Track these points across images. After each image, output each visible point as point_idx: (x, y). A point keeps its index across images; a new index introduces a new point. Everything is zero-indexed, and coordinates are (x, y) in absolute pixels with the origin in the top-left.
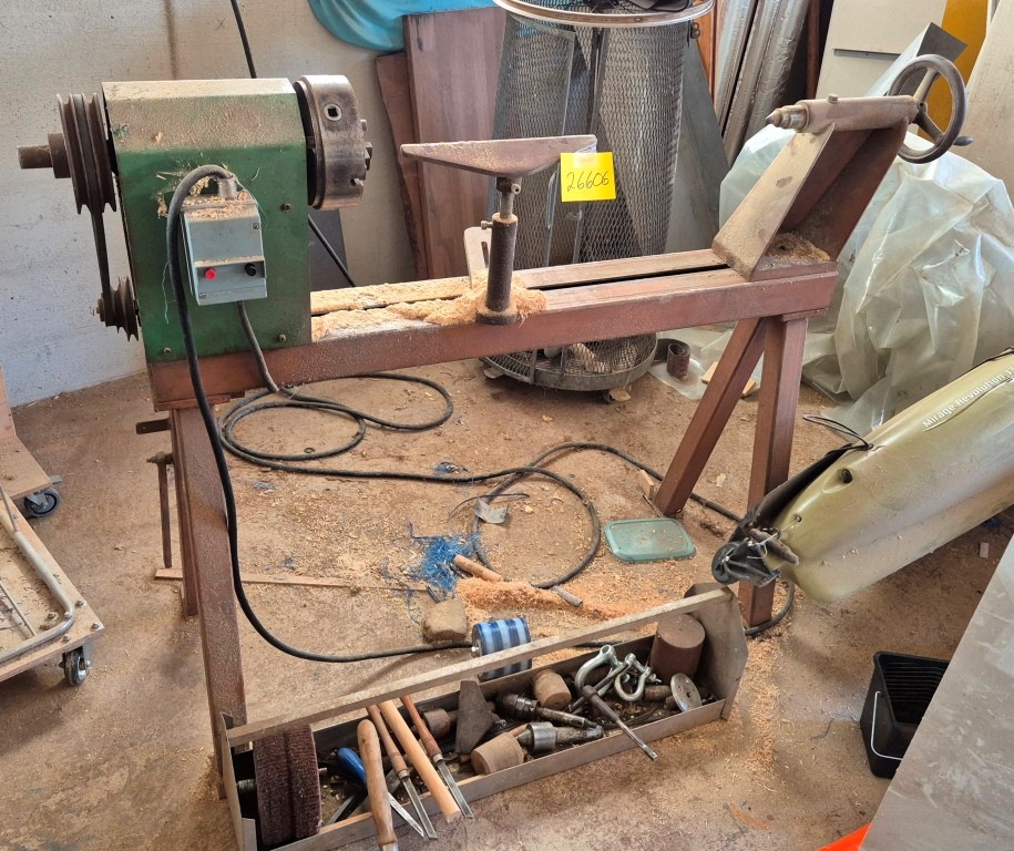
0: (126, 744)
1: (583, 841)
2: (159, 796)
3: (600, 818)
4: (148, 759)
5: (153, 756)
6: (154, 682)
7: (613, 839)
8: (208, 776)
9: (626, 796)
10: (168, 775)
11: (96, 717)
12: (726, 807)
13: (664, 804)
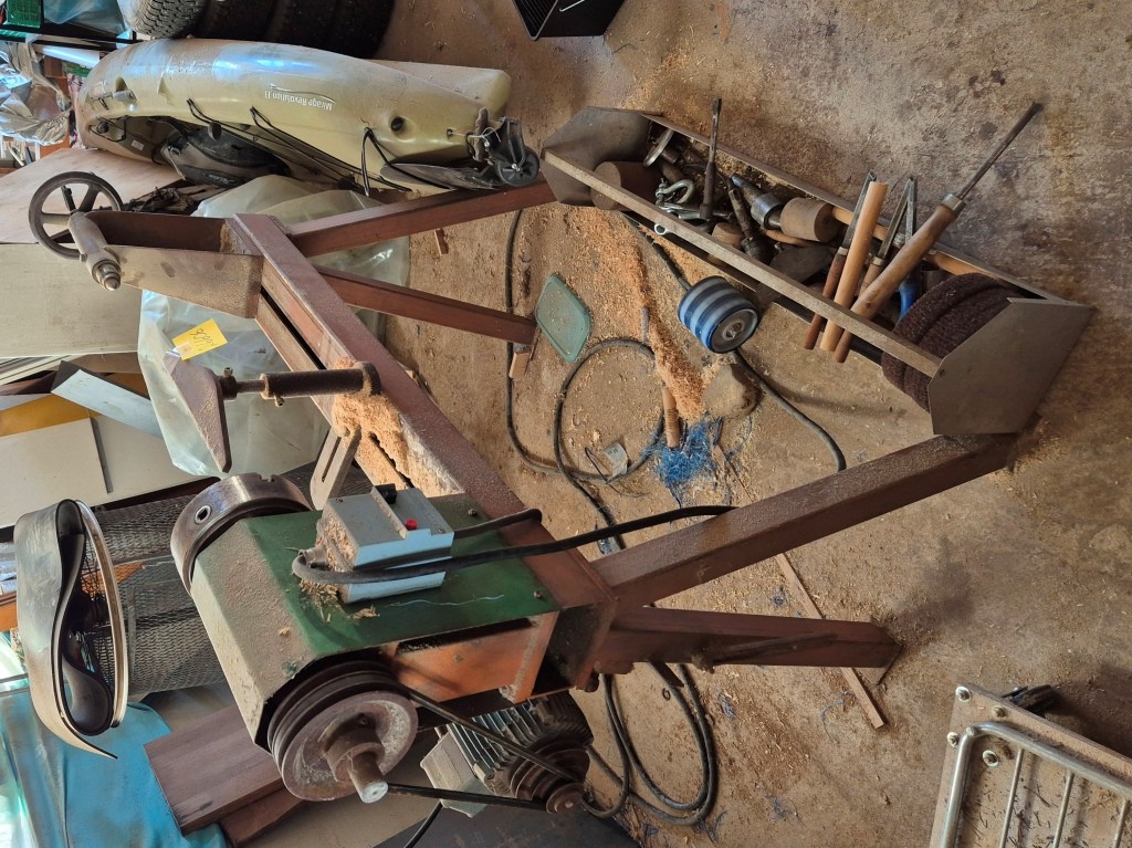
0: (1068, 573)
1: (829, 99)
2: (1090, 480)
3: (803, 108)
4: (1065, 531)
5: (1058, 529)
6: (987, 611)
7: (811, 82)
8: (1031, 454)
9: (772, 111)
10: (1062, 495)
11: (1068, 635)
12: (727, 41)
13: (756, 81)
